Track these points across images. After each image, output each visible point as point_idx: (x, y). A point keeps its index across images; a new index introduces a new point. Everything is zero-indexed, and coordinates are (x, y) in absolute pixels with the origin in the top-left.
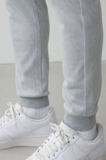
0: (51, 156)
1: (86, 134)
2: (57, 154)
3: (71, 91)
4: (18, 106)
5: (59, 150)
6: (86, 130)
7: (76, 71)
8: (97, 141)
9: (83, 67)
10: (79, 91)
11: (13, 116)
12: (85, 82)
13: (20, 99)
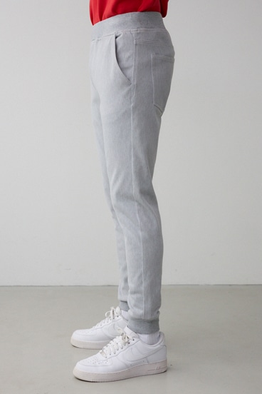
0: (112, 353)
1: (145, 337)
2: (117, 352)
3: (133, 296)
4: (118, 310)
5: (120, 349)
6: (145, 334)
7: (136, 278)
8: (157, 346)
9: (141, 275)
10: (139, 295)
11: (112, 317)
12: (142, 289)
13: (120, 303)
